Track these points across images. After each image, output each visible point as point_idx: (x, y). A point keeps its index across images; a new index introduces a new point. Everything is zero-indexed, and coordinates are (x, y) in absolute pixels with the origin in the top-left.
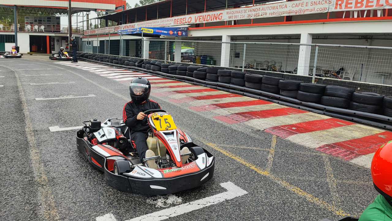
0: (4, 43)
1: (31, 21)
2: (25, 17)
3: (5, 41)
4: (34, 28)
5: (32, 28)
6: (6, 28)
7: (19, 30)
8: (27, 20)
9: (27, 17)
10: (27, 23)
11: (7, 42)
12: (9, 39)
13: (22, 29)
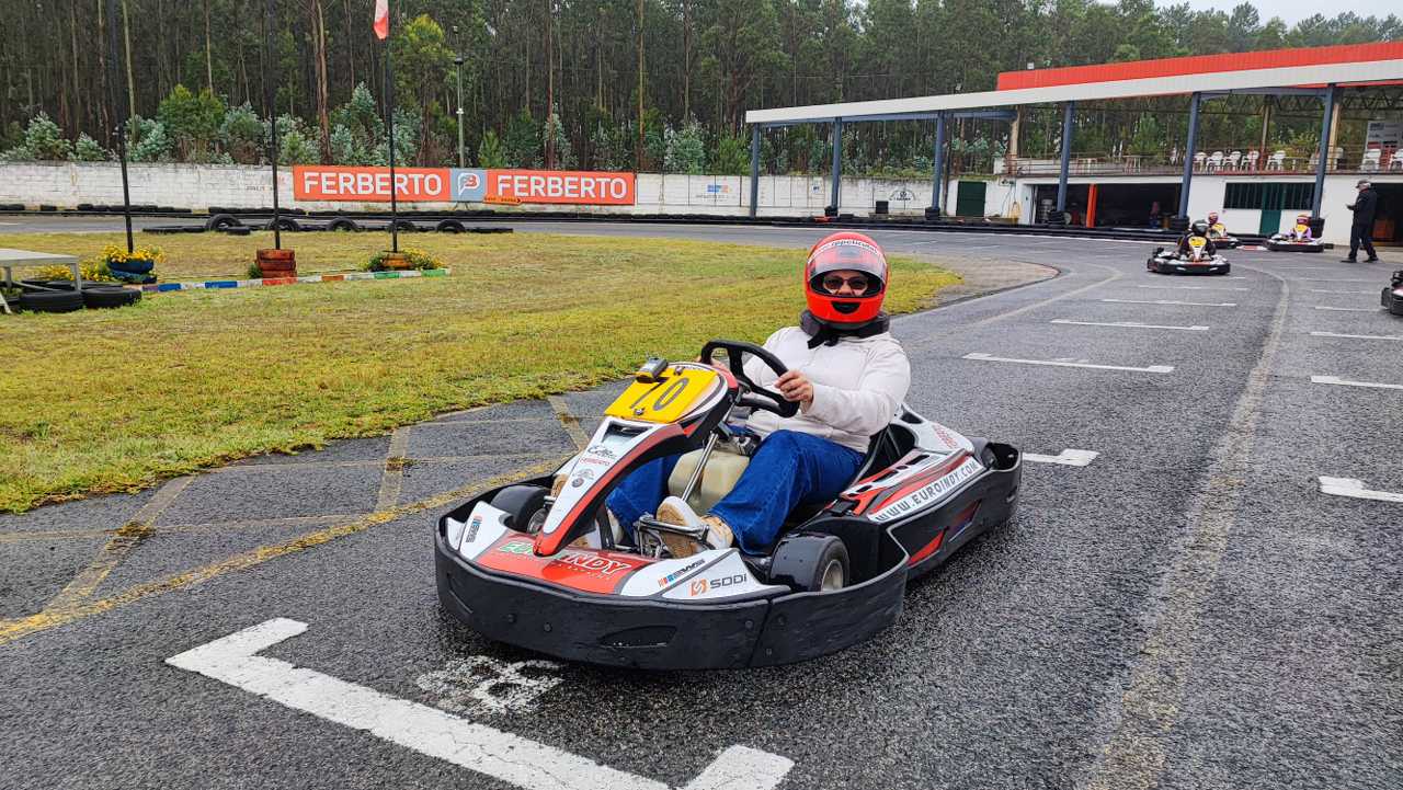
0: (1279, 209)
1: (1386, 135)
2: (1370, 123)
3: (1283, 204)
4: (1392, 160)
5: (1383, 162)
6: (1294, 162)
7: (1338, 168)
8: (1375, 133)
9: (1378, 125)
10: (1373, 145)
11: (1288, 207)
12: (1297, 198)
13: (1348, 165)
